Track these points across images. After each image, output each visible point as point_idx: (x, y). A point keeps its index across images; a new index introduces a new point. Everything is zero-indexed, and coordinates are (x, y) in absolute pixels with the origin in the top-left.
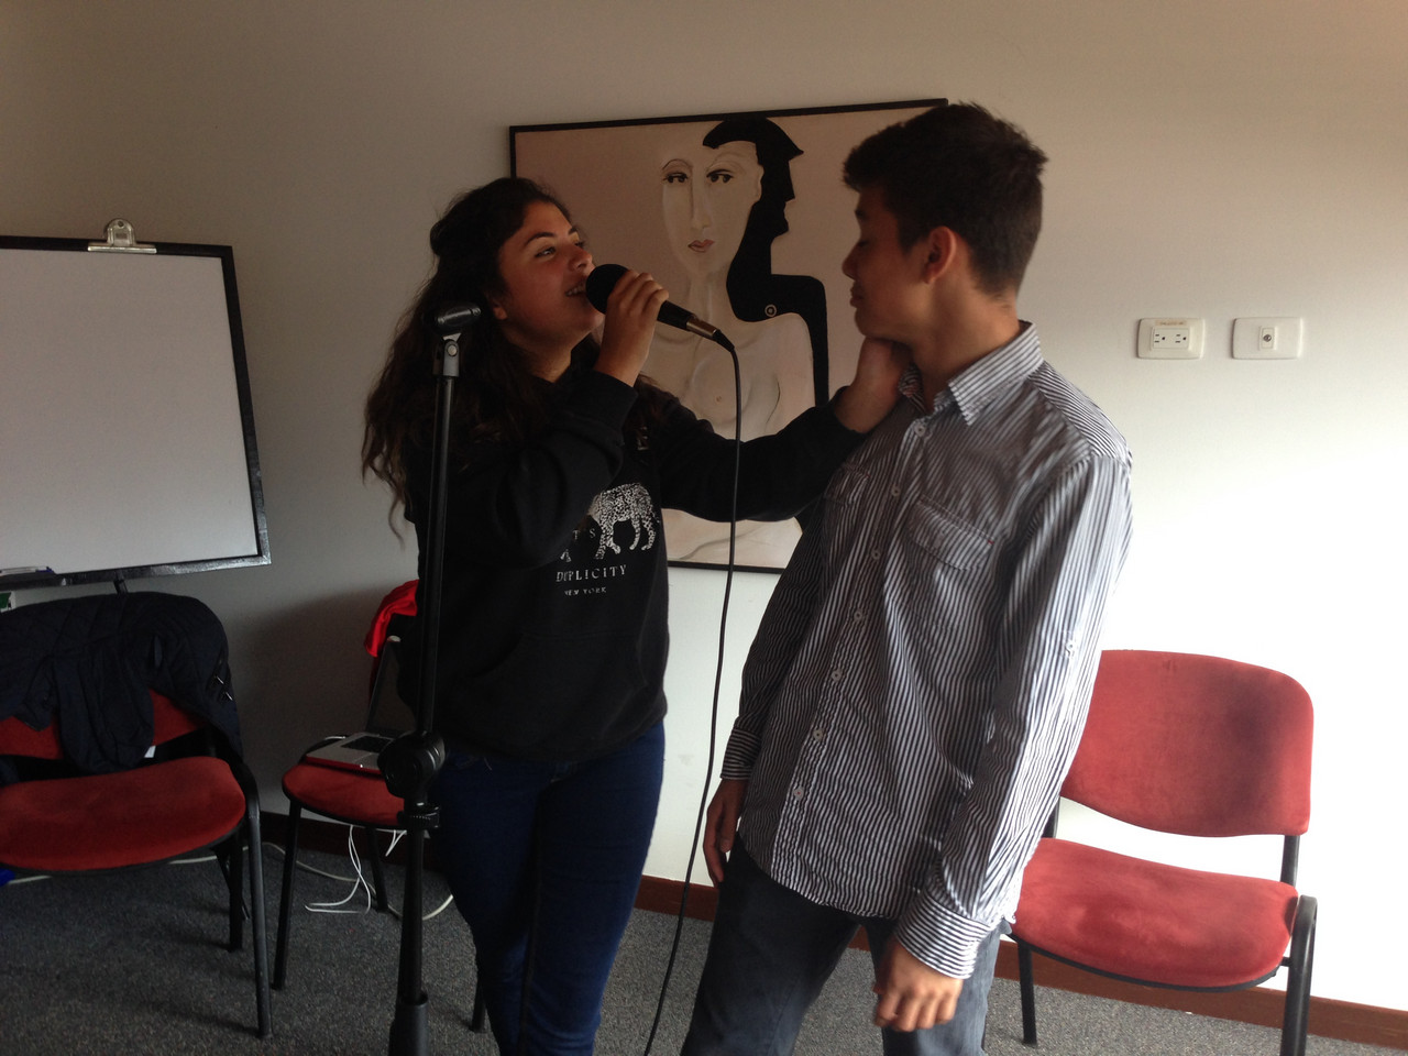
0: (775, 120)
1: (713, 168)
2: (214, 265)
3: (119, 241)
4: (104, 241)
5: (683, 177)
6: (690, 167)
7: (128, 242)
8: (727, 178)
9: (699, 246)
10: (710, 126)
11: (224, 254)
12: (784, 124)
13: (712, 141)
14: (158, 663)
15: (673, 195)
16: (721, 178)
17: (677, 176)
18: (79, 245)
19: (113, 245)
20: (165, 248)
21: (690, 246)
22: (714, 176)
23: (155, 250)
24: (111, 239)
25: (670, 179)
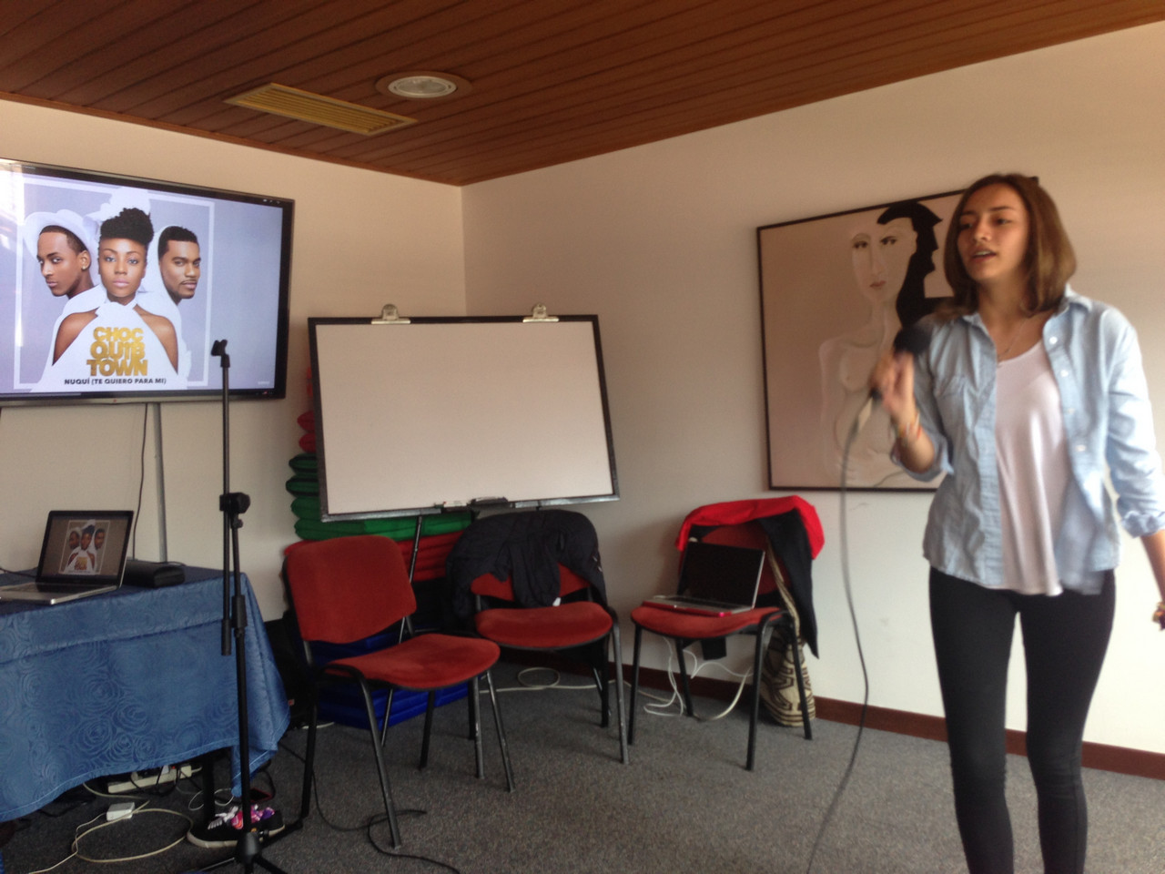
0: (924, 203)
1: (884, 237)
2: (588, 326)
3: (540, 316)
4: (531, 316)
5: (864, 244)
6: (868, 237)
7: (544, 315)
8: (893, 241)
9: (877, 285)
10: (881, 212)
11: (594, 319)
12: (930, 205)
13: (883, 220)
14: (562, 547)
15: (859, 256)
16: (889, 243)
17: (861, 244)
18: (519, 319)
19: (536, 318)
20: (563, 318)
21: (872, 286)
22: (885, 241)
23: (557, 320)
24: (535, 315)
25: (857, 246)
